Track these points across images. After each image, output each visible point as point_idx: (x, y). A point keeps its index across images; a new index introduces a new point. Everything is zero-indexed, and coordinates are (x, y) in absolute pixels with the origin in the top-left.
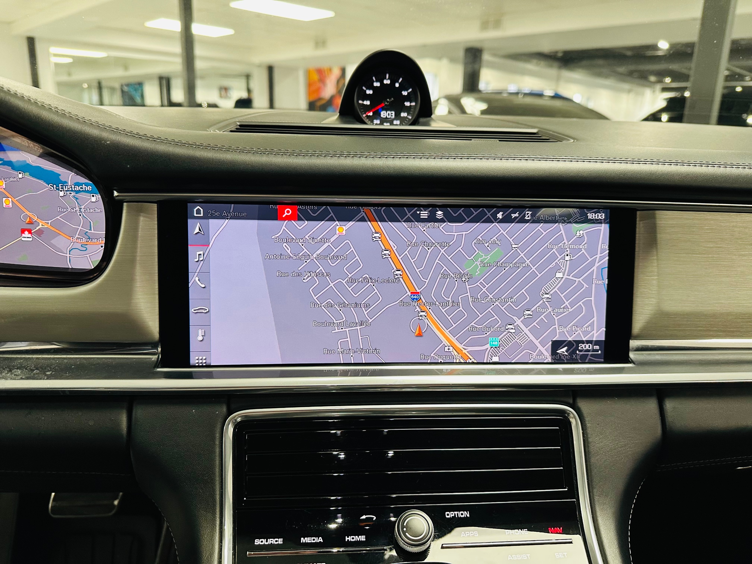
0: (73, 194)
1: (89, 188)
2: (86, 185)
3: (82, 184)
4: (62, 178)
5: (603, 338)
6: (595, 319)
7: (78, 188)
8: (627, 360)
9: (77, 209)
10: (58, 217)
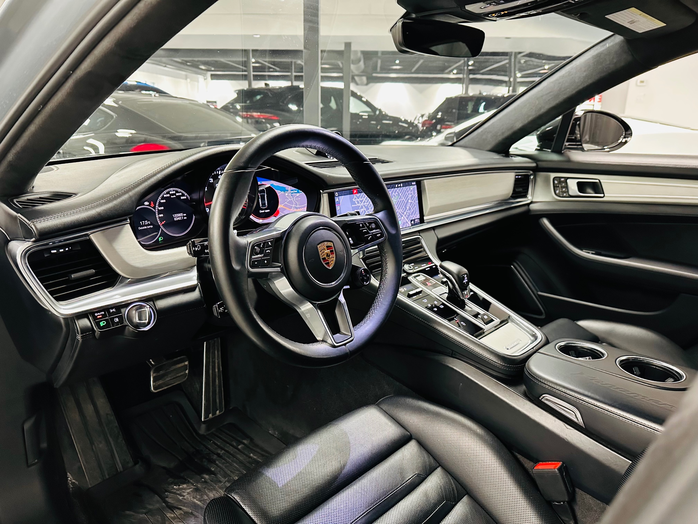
0: (291, 194)
1: (296, 191)
2: (295, 190)
3: (293, 190)
4: (287, 189)
5: (419, 217)
6: (417, 212)
7: (292, 192)
8: (424, 223)
9: (292, 199)
10: (286, 203)
